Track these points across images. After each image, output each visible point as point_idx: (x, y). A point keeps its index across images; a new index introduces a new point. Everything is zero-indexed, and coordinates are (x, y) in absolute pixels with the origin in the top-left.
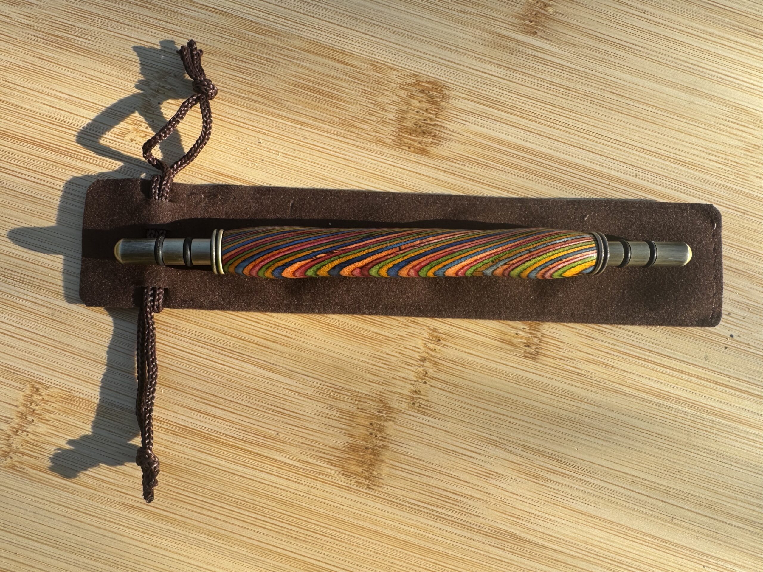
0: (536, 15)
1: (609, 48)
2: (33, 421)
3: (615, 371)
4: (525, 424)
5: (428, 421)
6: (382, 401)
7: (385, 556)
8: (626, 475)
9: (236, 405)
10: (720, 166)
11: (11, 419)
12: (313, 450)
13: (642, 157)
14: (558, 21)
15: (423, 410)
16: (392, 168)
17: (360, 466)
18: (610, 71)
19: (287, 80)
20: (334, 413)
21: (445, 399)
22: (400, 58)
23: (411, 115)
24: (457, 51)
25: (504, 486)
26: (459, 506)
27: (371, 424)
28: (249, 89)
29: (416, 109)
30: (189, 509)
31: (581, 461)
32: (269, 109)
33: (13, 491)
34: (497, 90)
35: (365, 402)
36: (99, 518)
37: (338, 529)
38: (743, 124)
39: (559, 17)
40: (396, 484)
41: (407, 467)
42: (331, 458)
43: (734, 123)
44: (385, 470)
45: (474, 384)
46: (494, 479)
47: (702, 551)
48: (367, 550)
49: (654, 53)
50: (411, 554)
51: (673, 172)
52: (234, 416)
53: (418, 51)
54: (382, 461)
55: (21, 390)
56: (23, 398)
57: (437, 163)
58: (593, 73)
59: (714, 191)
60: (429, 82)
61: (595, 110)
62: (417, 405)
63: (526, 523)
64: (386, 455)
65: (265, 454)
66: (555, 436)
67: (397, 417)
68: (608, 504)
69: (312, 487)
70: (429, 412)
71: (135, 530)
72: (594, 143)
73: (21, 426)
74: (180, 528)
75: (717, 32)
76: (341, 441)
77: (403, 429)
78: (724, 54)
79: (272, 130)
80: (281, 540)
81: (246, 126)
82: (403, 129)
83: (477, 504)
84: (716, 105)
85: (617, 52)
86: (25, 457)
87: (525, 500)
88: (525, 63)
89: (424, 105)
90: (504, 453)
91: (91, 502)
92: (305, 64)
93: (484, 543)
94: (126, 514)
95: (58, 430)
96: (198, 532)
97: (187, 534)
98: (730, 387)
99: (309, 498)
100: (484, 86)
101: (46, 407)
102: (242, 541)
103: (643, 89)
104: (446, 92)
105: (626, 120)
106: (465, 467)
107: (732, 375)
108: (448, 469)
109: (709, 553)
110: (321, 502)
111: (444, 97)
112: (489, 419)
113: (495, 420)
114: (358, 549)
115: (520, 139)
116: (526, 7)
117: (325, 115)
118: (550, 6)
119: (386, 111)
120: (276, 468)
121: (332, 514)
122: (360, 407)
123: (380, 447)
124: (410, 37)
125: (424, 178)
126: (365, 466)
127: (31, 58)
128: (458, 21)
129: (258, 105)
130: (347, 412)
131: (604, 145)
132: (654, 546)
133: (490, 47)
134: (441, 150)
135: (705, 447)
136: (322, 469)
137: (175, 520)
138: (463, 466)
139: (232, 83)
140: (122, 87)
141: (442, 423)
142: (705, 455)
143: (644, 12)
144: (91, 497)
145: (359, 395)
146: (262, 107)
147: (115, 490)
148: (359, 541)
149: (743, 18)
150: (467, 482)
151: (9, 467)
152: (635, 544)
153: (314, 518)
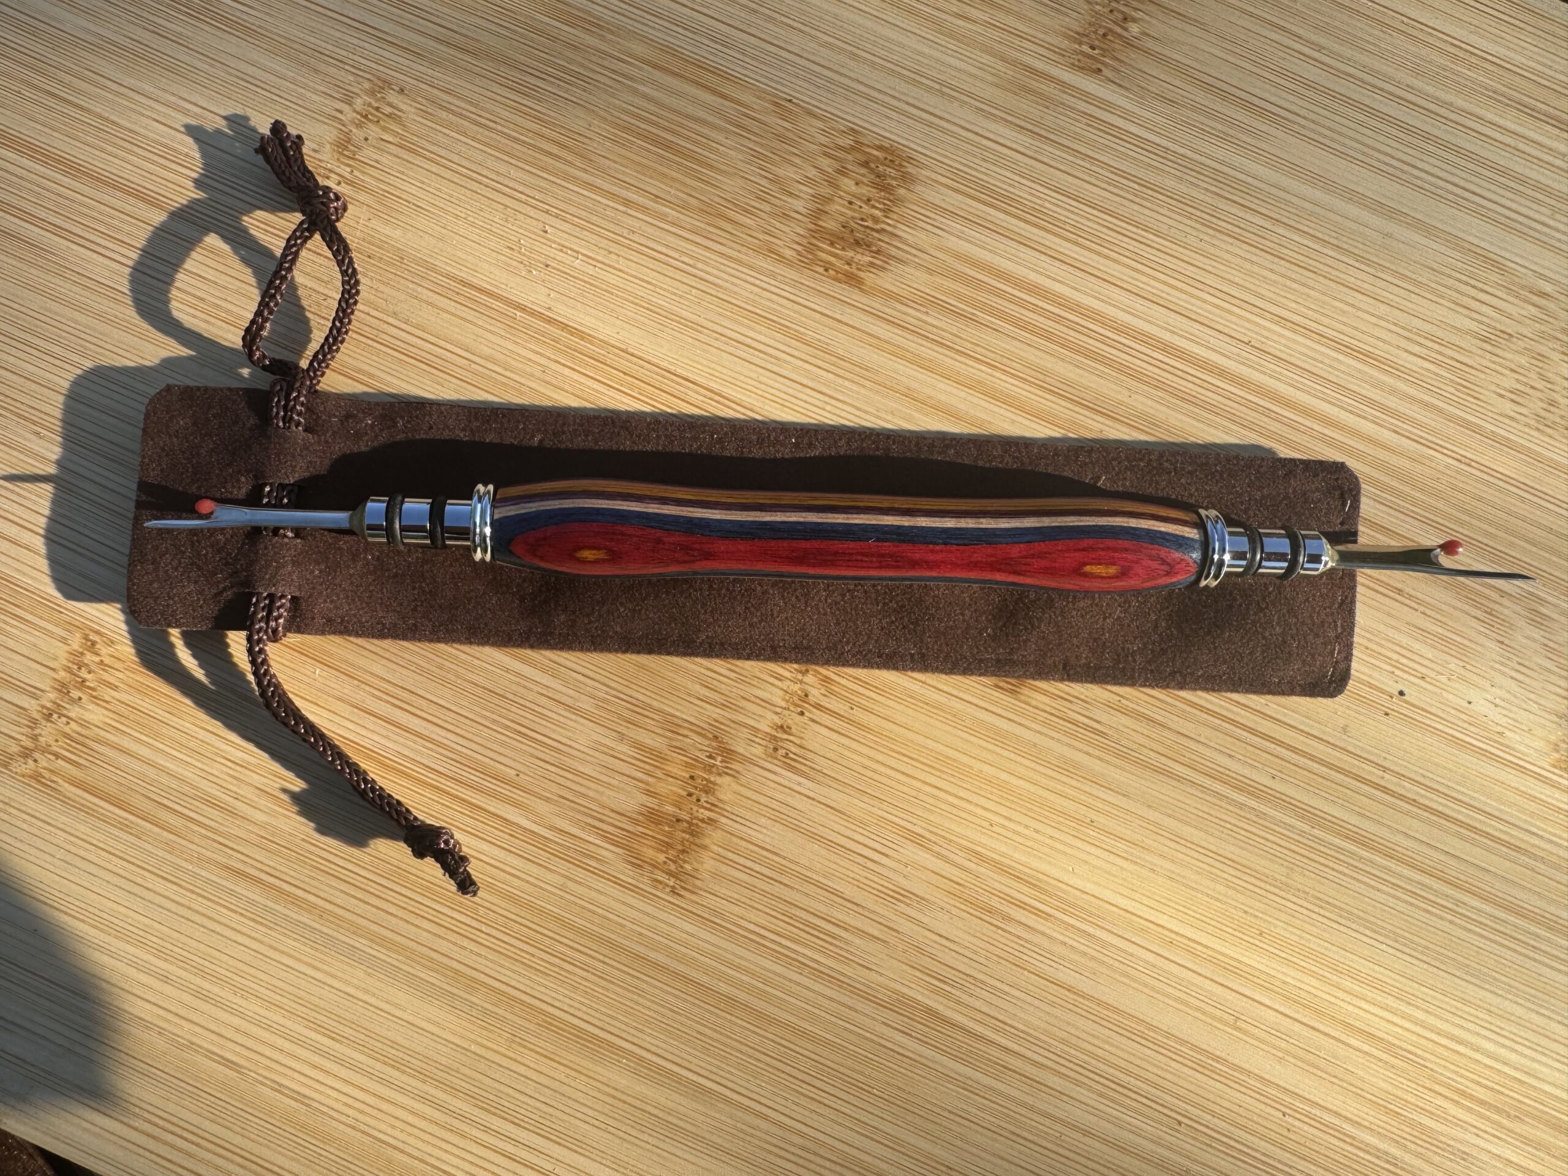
0: (1104, 35)
1: (1241, 116)
2: (80, 699)
3: (1166, 733)
4: (980, 811)
5: (799, 784)
6: (716, 737)
7: (688, 1018)
8: (1160, 930)
9: (448, 713)
10: (1427, 365)
11: (42, 691)
12: (579, 812)
13: (1275, 332)
14: (1147, 52)
15: (790, 763)
16: (790, 305)
17: (662, 851)
18: (1237, 160)
19: (609, 118)
20: (624, 748)
21: (834, 747)
22: (830, 96)
23: (837, 207)
24: (941, 91)
25: (925, 920)
26: (836, 946)
27: (692, 778)
28: (536, 127)
29: (849, 198)
30: (342, 891)
31: (1077, 893)
32: (571, 170)
33: (33, 820)
34: (1009, 174)
35: (686, 736)
36: (179, 886)
37: (607, 960)
38: (1486, 288)
39: (1149, 44)
40: (724, 891)
41: (749, 864)
42: (610, 829)
43: (1467, 284)
44: (706, 864)
45: (895, 726)
46: (908, 905)
47: (1285, 1085)
48: (656, 1003)
49: (1328, 133)
50: (739, 1021)
51: (1330, 366)
52: (443, 733)
53: (866, 85)
54: (705, 847)
55: (64, 641)
56: (66, 655)
57: (876, 304)
58: (1203, 159)
59: (1408, 412)
60: (880, 148)
61: (1195, 233)
62: (782, 752)
63: (958, 993)
64: (713, 838)
65: (491, 809)
66: (1035, 840)
67: (744, 772)
68: (1117, 976)
69: (570, 879)
70: (803, 768)
71: (242, 914)
72: (1184, 296)
73: (59, 705)
74: (322, 922)
75: (1460, 103)
76: (632, 801)
77: (749, 794)
78: (1468, 146)
79: (573, 210)
80: (502, 966)
81: (524, 197)
82: (817, 232)
83: (872, 947)
84: (1435, 246)
85: (1256, 124)
86: (60, 761)
87: (961, 951)
88: (1072, 128)
89: (865, 191)
90: (934, 859)
91: (168, 857)
92: (647, 91)
93: (874, 1019)
94: (228, 884)
95: (122, 720)
96: (354, 933)
97: (335, 934)
98: (1385, 790)
99: (561, 897)
100: (985, 164)
101: (106, 677)
102: (431, 960)
103: (1295, 200)
104: (911, 169)
105: (1255, 258)
106: (857, 877)
107: (1392, 768)
108: (825, 877)
109: (1297, 1091)
110: (583, 908)
111: (907, 179)
112: (914, 793)
113: (924, 798)
114: (641, 1000)
115: (1041, 274)
116: (1088, 17)
117: (673, 191)
118: (1134, 20)
119: (791, 194)
120: (507, 837)
121: (601, 931)
122: (675, 743)
123: (702, 821)
124: (854, 57)
125: (849, 330)
126: (671, 851)
127: (139, 31)
128: (952, 35)
129: (550, 161)
130: (650, 750)
131: (1205, 301)
132: (1195, 1066)
133: (1006, 90)
134: (885, 281)
135: (1319, 895)
136: (592, 848)
137: (315, 906)
138: (851, 875)
139: (507, 114)
140: (300, 102)
141: (825, 791)
142: (1317, 909)
143: (1320, 48)
144: (170, 848)
145: (676, 721)
146: (557, 164)
147: (215, 841)
148: (645, 986)
149: (1517, 79)
150: (858, 905)
151: (30, 777)
152: (1160, 1057)
153: (567, 934)
